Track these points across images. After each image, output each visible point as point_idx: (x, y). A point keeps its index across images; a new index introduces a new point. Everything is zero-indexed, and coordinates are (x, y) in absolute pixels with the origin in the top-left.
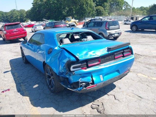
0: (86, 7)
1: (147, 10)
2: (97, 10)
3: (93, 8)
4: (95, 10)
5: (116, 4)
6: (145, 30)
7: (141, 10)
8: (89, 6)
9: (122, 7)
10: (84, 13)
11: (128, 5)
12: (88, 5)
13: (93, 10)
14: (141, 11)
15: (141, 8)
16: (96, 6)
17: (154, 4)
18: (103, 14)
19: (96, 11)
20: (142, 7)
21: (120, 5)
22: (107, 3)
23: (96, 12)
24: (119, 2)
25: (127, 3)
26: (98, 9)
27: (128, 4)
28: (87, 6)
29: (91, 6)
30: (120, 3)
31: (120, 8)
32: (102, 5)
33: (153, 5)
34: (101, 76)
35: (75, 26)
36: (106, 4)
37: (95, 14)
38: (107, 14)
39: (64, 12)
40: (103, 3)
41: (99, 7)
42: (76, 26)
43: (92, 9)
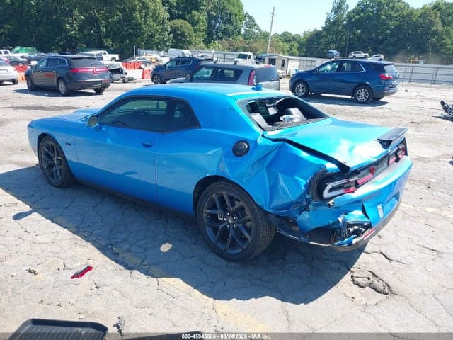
0: (143, 19)
1: (298, 43)
2: (174, 30)
3: (163, 24)
4: (169, 29)
5: (223, 19)
6: (323, 95)
7: (286, 41)
8: (152, 17)
9: (240, 30)
10: (137, 36)
11: (255, 25)
12: (147, 13)
13: (164, 30)
14: (285, 43)
15: (285, 34)
16: (169, 19)
17: (315, 30)
18: (190, 43)
19: (171, 33)
20: (288, 33)
21: (235, 23)
22: (201, 13)
23: (172, 35)
24: (231, 14)
25: (251, 18)
26: (178, 27)
27: (253, 21)
28: (145, 16)
29: (157, 18)
30: (234, 16)
31: (236, 31)
32: (187, 17)
33: (312, 30)
34: (380, 207)
35: (124, 72)
36: (196, 17)
37: (168, 40)
38: (202, 45)
39: (68, 26)
40: (190, 12)
41: (179, 22)
42: (126, 74)
43: (161, 27)
